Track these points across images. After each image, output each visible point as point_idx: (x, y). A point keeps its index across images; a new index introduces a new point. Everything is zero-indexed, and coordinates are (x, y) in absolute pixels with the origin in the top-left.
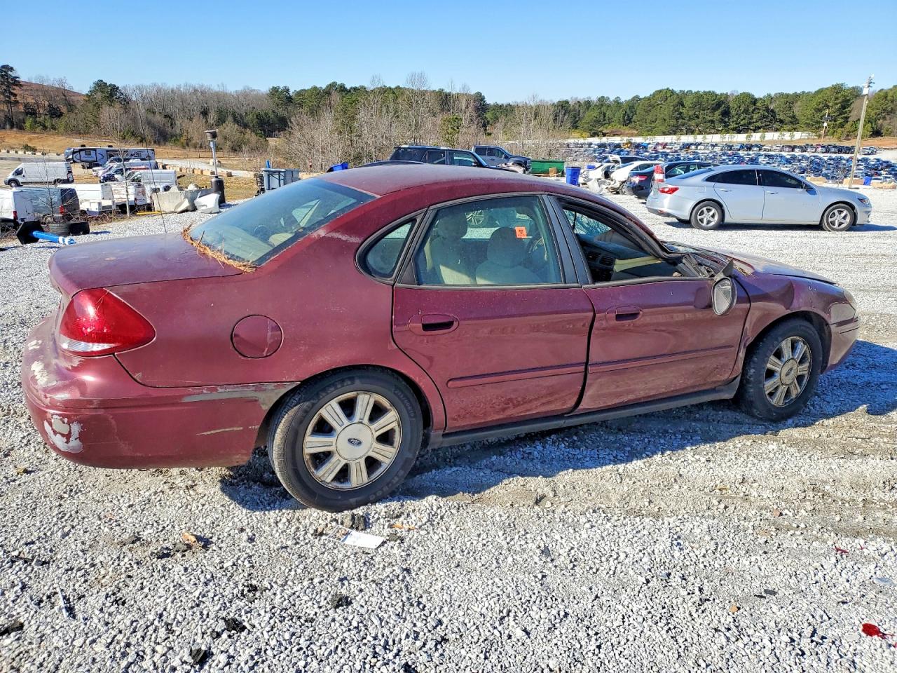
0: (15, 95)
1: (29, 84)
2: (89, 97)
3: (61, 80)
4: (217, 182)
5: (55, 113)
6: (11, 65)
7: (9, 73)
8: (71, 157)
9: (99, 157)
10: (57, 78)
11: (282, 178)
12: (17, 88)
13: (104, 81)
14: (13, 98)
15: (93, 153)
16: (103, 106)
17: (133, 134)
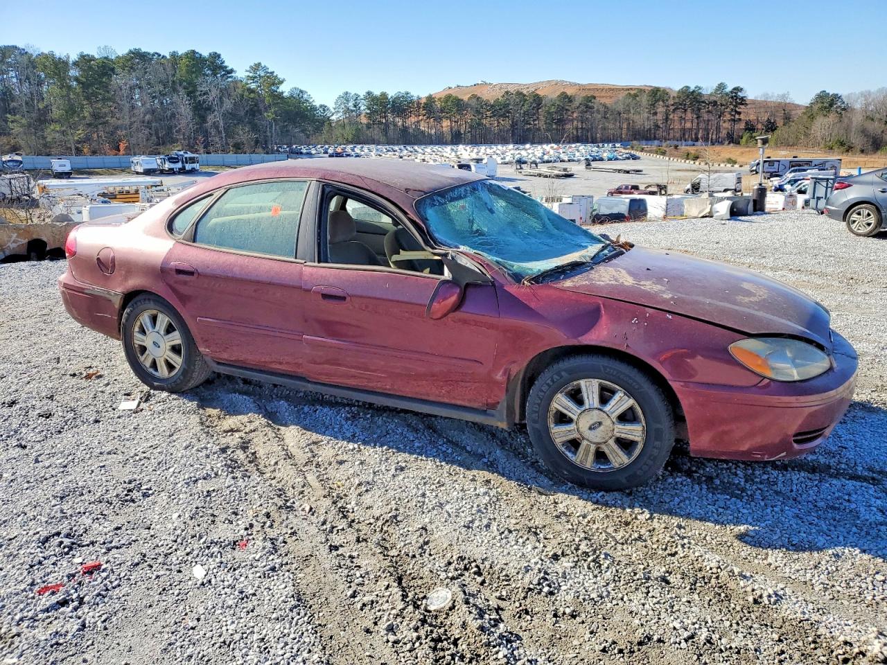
0: (739, 113)
1: (754, 102)
2: (809, 108)
3: (784, 96)
4: (759, 189)
5: (771, 127)
6: (741, 87)
7: (739, 94)
8: (754, 168)
9: (781, 167)
10: (781, 93)
11: (830, 185)
12: (742, 107)
13: (827, 92)
14: (737, 116)
15: (776, 164)
16: (818, 117)
17: (842, 144)
